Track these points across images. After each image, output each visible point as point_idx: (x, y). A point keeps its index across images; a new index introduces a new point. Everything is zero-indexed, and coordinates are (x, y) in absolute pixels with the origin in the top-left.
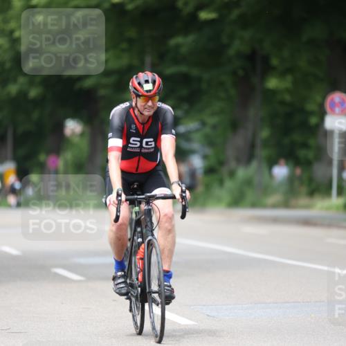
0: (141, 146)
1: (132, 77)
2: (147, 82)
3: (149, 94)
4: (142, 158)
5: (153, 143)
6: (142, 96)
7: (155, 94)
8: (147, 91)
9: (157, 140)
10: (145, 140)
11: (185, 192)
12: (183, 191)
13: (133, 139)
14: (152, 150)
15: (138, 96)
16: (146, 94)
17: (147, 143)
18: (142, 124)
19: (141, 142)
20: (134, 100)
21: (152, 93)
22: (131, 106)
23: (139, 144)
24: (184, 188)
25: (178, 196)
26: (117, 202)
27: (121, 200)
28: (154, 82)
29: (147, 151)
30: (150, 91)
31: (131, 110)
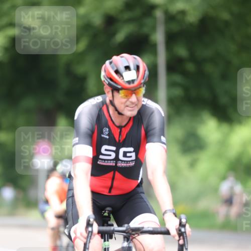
0: (117, 159)
2: (127, 68)
3: (132, 85)
4: (118, 175)
5: (133, 155)
6: (122, 89)
7: (140, 85)
8: (129, 82)
9: (139, 149)
10: (122, 150)
11: (184, 226)
12: (181, 225)
13: (104, 147)
14: (132, 164)
16: (127, 85)
17: (125, 154)
18: (120, 127)
19: (117, 152)
21: (136, 83)
22: (104, 103)
23: (113, 155)
26: (85, 234)
27: (92, 232)
28: (138, 68)
29: (124, 165)
30: (133, 81)
31: (105, 108)
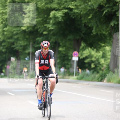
0: (44, 63)
1: (41, 43)
2: (45, 44)
3: (46, 47)
4: (45, 66)
5: (48, 62)
6: (44, 48)
7: (48, 47)
8: (45, 47)
9: (49, 60)
10: (45, 61)
12: (57, 76)
13: (42, 60)
14: (48, 64)
15: (43, 48)
17: (46, 62)
18: (45, 56)
19: (44, 61)
20: (42, 49)
21: (47, 47)
22: (41, 51)
23: (44, 62)
24: (57, 75)
25: (55, 77)
26: (37, 79)
27: (38, 78)
28: (47, 44)
29: (46, 64)
30: (46, 46)
31: (41, 52)
